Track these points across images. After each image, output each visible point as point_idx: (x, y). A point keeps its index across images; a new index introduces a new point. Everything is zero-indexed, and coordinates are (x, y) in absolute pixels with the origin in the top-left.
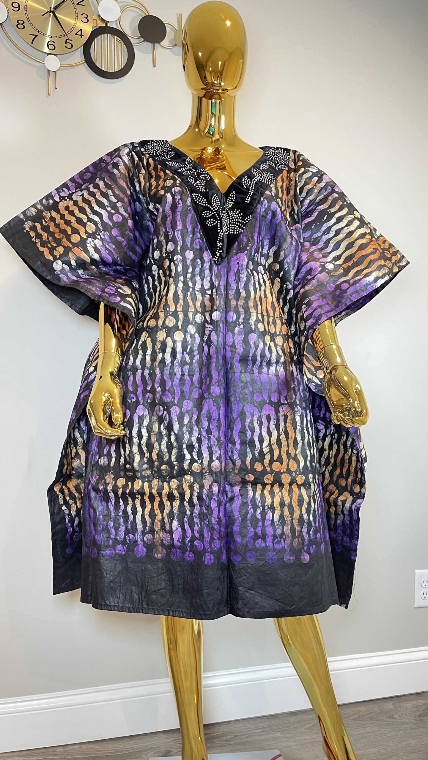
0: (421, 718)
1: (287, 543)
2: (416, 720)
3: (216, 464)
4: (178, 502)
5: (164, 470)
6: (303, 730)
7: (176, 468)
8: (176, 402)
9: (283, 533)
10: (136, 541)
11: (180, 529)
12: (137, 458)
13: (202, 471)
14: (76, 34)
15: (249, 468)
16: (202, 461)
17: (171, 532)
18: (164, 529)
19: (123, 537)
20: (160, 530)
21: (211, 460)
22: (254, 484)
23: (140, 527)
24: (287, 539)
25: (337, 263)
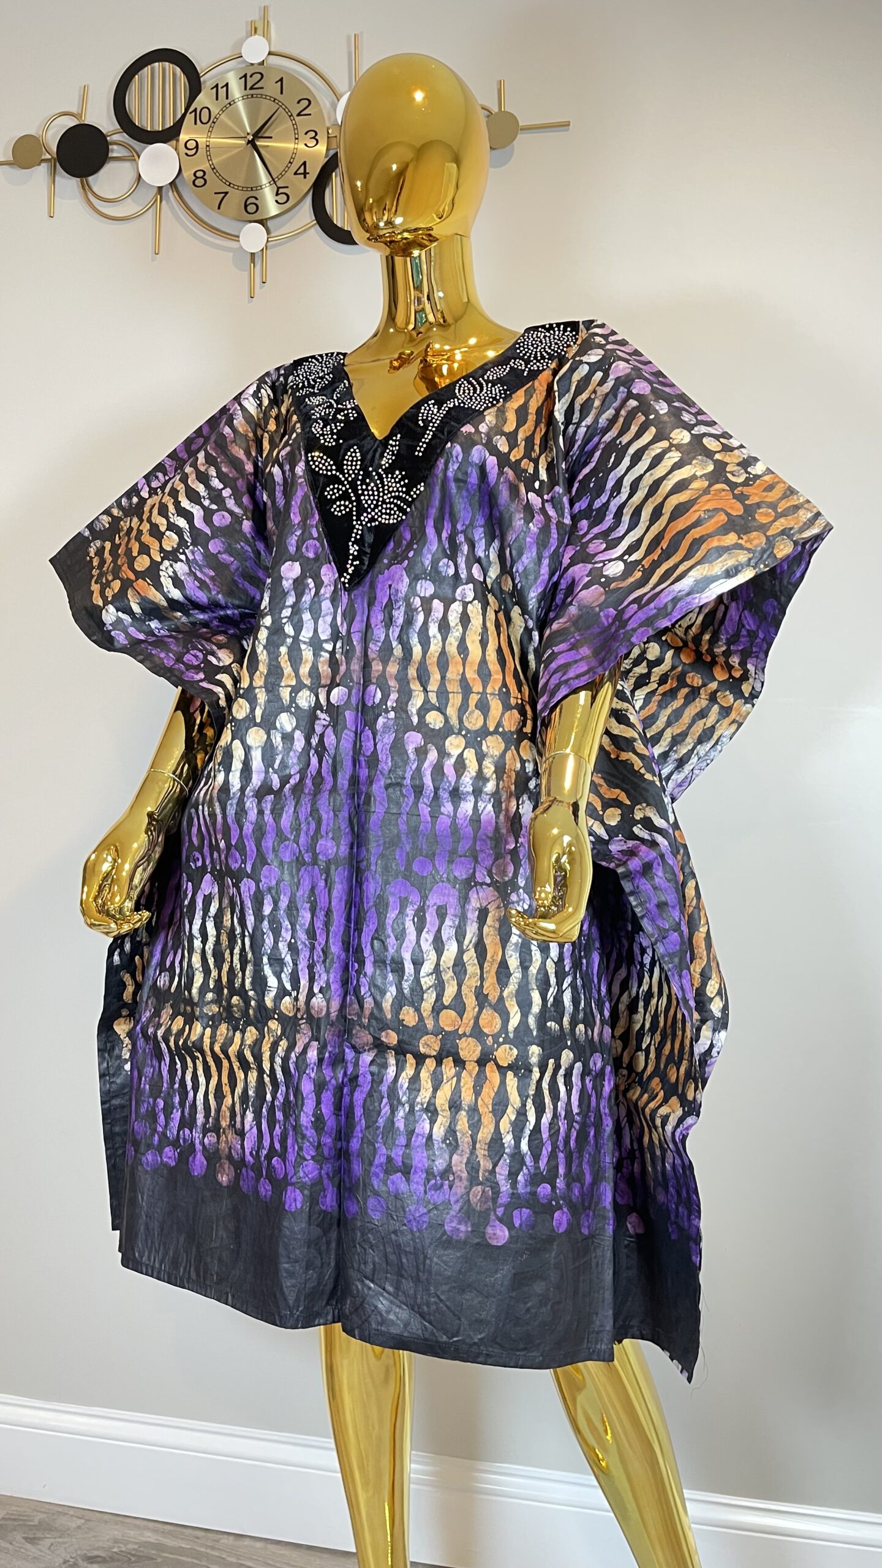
1: (456, 1194)
3: (318, 1001)
4: (255, 1074)
5: (236, 1006)
7: (253, 1003)
9: (448, 1169)
10: (193, 1144)
11: (255, 1130)
12: (198, 979)
14: (296, 173)
17: (241, 1134)
18: (234, 1126)
19: (175, 1133)
20: (229, 1126)
21: (311, 994)
22: (401, 1051)
23: (200, 1118)
24: (457, 1183)
25: (635, 557)
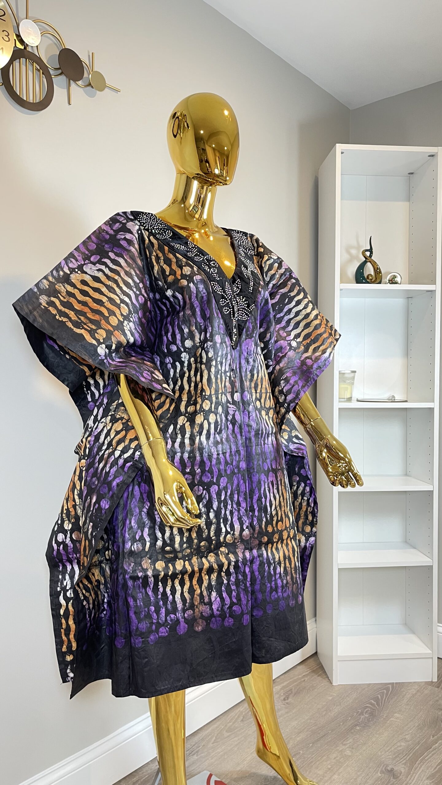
0: (286, 701)
2: (284, 704)
3: (246, 532)
4: (216, 574)
6: (212, 745)
8: (215, 481)
10: (178, 620)
11: (218, 599)
13: (234, 542)
15: (264, 531)
16: (234, 532)
17: (210, 603)
18: (204, 602)
19: (164, 619)
20: (199, 604)
23: (180, 605)
25: (298, 340)
